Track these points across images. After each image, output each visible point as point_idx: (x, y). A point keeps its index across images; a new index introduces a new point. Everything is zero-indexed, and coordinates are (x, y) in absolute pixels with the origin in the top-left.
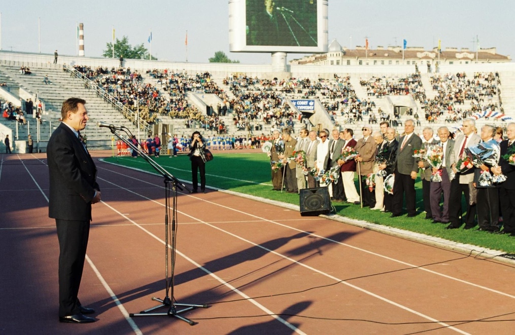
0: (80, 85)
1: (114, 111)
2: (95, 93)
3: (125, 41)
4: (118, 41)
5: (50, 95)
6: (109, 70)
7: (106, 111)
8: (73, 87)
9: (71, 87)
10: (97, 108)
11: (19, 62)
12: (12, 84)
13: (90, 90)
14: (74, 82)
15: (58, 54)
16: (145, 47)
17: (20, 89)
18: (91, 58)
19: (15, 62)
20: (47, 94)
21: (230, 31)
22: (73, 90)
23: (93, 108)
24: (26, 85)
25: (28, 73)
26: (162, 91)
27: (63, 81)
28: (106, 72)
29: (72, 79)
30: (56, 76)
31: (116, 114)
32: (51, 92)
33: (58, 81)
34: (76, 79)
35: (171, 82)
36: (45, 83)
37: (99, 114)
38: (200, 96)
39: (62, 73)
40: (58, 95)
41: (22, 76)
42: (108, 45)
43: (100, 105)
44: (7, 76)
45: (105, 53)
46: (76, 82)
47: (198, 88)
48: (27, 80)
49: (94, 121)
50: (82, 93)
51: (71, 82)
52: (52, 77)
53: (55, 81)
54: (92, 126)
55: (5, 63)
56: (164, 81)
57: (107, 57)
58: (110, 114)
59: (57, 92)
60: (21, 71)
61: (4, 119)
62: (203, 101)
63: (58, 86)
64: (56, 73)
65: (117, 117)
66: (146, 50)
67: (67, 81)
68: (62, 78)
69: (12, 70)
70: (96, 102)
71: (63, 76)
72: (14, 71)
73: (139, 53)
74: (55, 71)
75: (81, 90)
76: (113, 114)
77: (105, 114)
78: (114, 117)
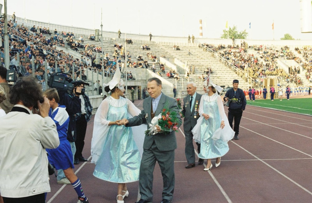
0: (209, 56)
1: (231, 71)
2: (218, 61)
3: (234, 28)
4: (230, 29)
5: (192, 62)
6: (226, 46)
7: (226, 72)
8: (205, 57)
9: (204, 57)
10: (221, 70)
11: (172, 43)
12: (170, 56)
13: (216, 59)
14: (206, 54)
15: (195, 37)
16: (246, 32)
17: (175, 59)
18: (215, 39)
19: (170, 43)
20: (191, 62)
21: (301, 19)
22: (205, 59)
23: (219, 70)
24: (177, 56)
25: (178, 49)
26: (259, 59)
27: (199, 54)
28: (224, 48)
29: (204, 52)
30: (195, 51)
31: (233, 73)
32: (192, 60)
33: (196, 54)
34: (207, 52)
35: (265, 53)
36: (188, 55)
37: (222, 73)
38: (284, 61)
39: (198, 49)
40: (197, 62)
41: (175, 51)
42: (224, 31)
43: (223, 68)
44: (166, 51)
45: (222, 36)
46: (207, 54)
47: (282, 56)
48: (177, 53)
49: (220, 78)
50: (211, 61)
51: (204, 54)
52: (193, 51)
53: (194, 54)
54: (219, 81)
55: (165, 44)
56: (261, 52)
57: (223, 38)
58: (229, 73)
59: (196, 60)
60: (174, 48)
61: (167, 77)
62: (287, 64)
63: (197, 57)
64: (194, 49)
65: (234, 75)
66: (247, 33)
67: (201, 54)
68: (198, 52)
69: (169, 48)
70: (220, 66)
71: (199, 51)
72: (170, 48)
73: (243, 35)
74: (194, 47)
75: (210, 59)
76: (231, 73)
77: (226, 73)
78: (231, 75)
